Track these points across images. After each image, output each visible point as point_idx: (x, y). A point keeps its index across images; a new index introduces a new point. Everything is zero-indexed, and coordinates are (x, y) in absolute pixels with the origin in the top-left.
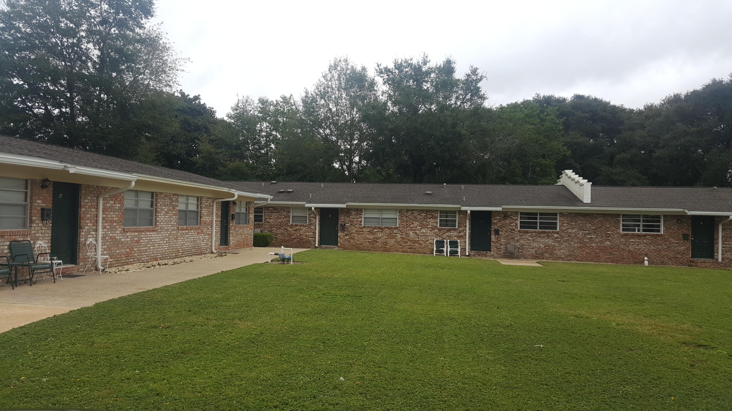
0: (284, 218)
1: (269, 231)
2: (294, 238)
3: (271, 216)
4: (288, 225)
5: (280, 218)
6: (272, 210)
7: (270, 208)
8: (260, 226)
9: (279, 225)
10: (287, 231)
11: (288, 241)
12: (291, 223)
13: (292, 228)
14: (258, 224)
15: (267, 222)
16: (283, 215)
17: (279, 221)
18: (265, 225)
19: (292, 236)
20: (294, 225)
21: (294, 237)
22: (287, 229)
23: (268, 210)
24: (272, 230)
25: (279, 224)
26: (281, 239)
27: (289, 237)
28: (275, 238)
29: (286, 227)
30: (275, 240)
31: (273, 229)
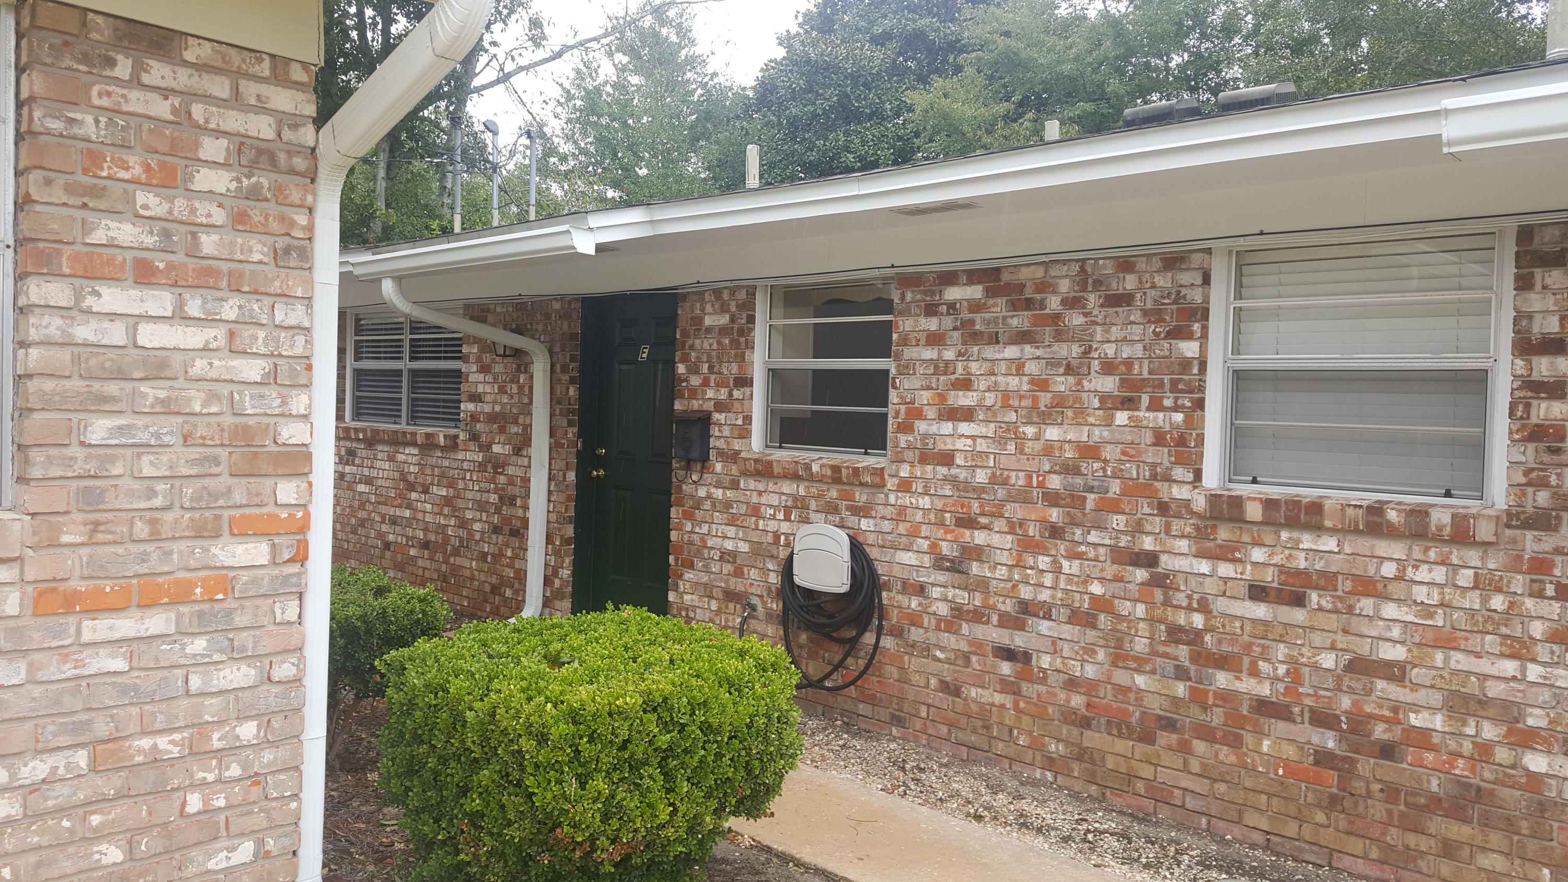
0: (1110, 403)
1: (940, 562)
2: (1264, 707)
3: (965, 384)
4: (1163, 508)
5: (1060, 402)
6: (976, 307)
7: (949, 278)
8: (861, 496)
9: (1052, 499)
10: (1161, 581)
11: (1170, 725)
12: (1212, 478)
13: (1224, 554)
14: (836, 469)
15: (925, 458)
16: (1108, 368)
17: (1048, 450)
18: (905, 486)
19: (1224, 662)
20: (1254, 511)
21: (1246, 685)
22: (1150, 560)
23: (931, 311)
24: (976, 553)
25: (1055, 482)
26: (1072, 684)
27: (1181, 674)
28: (1008, 654)
29: (1137, 529)
30: (1007, 686)
31: (980, 538)
